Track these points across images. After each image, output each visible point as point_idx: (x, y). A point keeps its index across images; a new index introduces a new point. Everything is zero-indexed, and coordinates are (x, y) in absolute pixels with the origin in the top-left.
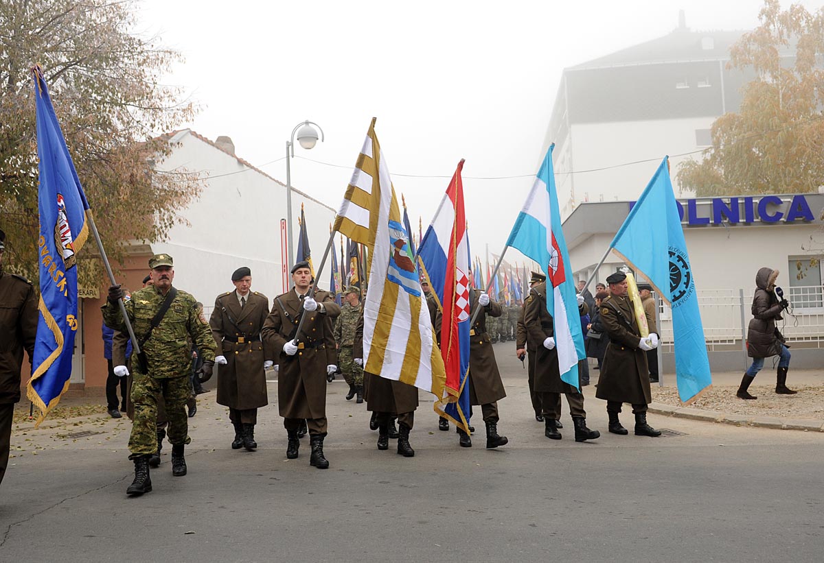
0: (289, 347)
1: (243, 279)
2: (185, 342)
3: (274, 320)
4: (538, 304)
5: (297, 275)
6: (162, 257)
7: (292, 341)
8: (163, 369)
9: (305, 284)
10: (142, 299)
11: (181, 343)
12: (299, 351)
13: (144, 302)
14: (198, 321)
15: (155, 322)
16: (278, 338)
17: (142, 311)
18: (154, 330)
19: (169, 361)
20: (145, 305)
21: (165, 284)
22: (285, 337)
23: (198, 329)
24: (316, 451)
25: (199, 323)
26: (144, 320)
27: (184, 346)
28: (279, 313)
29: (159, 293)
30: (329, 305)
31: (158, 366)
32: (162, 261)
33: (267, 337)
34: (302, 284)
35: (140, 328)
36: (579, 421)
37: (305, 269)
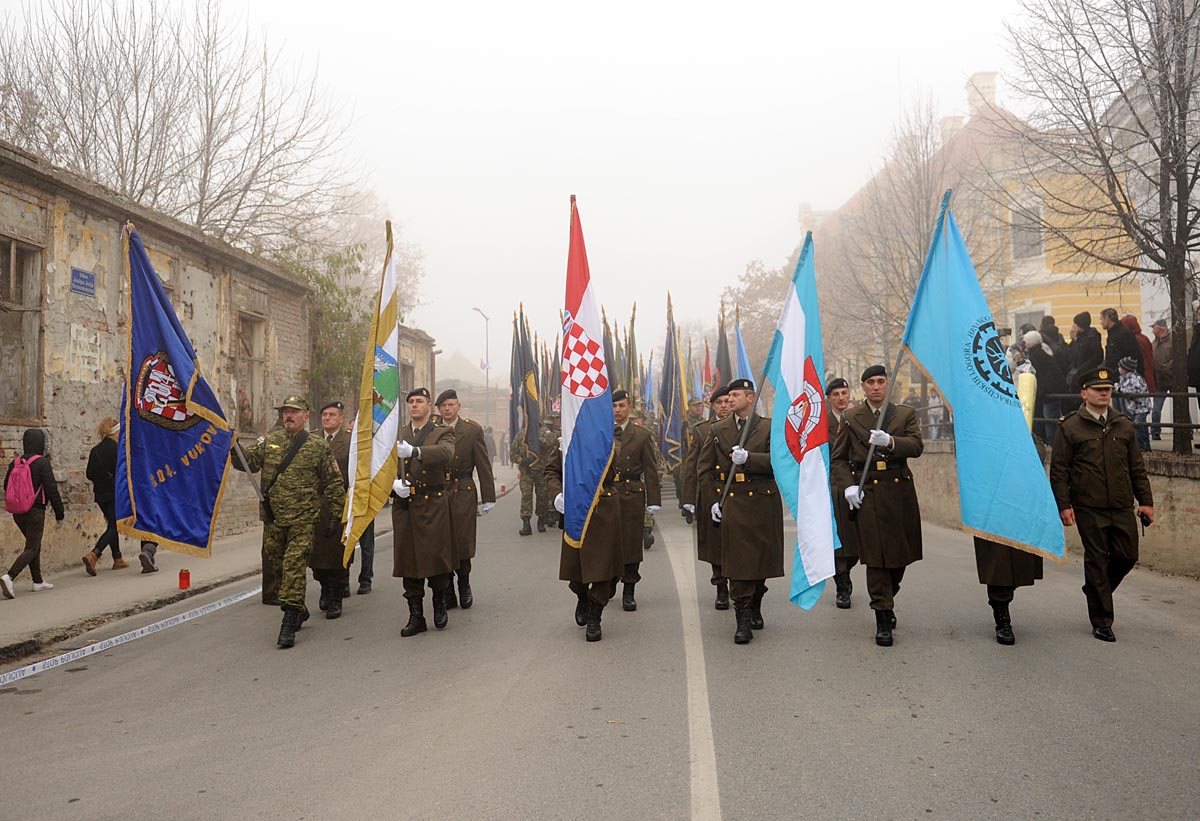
2: (312, 489)
8: (287, 516)
10: (273, 443)
13: (274, 447)
14: (330, 468)
15: (281, 468)
17: (271, 456)
18: (280, 475)
19: (293, 509)
20: (275, 450)
21: (289, 427)
23: (328, 477)
25: (330, 471)
26: (272, 465)
27: (310, 493)
29: (289, 438)
31: (282, 514)
35: (268, 473)
37: (418, 397)
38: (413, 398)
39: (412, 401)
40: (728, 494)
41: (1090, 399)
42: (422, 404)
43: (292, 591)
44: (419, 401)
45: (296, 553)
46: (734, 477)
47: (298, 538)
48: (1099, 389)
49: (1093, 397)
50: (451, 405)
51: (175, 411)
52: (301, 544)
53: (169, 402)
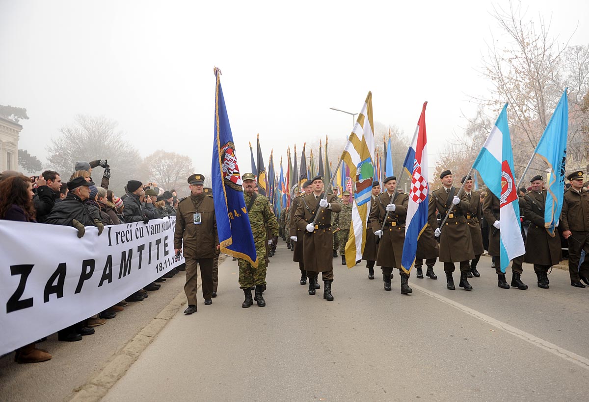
0: (310, 227)
1: (308, 187)
3: (300, 211)
4: (491, 198)
5: (314, 184)
6: (248, 175)
7: (312, 223)
9: (319, 190)
11: (260, 223)
12: (315, 230)
14: (269, 211)
16: (303, 221)
21: (250, 191)
22: (307, 221)
23: (269, 216)
24: (327, 290)
25: (270, 213)
28: (303, 207)
29: (248, 195)
30: (334, 205)
32: (248, 177)
33: (297, 222)
34: (317, 190)
36: (516, 275)
37: (319, 180)
38: (317, 181)
39: (316, 182)
40: (445, 223)
41: (575, 185)
42: (321, 184)
43: (261, 277)
44: (319, 182)
45: (261, 256)
46: (449, 217)
47: (260, 249)
48: (579, 180)
49: (576, 184)
50: (311, 188)
51: (237, 178)
52: (263, 251)
53: (234, 173)
